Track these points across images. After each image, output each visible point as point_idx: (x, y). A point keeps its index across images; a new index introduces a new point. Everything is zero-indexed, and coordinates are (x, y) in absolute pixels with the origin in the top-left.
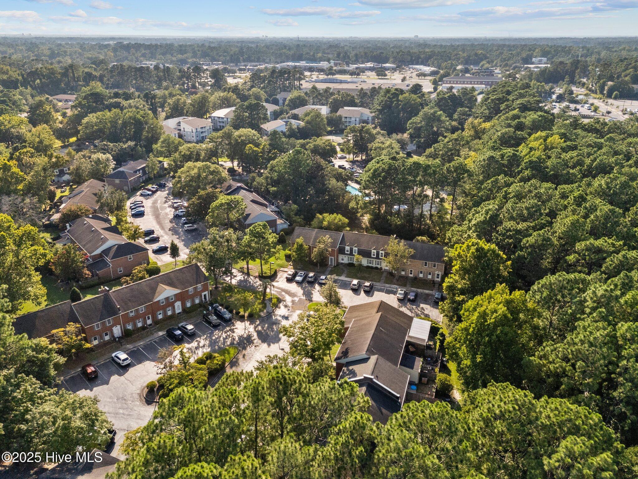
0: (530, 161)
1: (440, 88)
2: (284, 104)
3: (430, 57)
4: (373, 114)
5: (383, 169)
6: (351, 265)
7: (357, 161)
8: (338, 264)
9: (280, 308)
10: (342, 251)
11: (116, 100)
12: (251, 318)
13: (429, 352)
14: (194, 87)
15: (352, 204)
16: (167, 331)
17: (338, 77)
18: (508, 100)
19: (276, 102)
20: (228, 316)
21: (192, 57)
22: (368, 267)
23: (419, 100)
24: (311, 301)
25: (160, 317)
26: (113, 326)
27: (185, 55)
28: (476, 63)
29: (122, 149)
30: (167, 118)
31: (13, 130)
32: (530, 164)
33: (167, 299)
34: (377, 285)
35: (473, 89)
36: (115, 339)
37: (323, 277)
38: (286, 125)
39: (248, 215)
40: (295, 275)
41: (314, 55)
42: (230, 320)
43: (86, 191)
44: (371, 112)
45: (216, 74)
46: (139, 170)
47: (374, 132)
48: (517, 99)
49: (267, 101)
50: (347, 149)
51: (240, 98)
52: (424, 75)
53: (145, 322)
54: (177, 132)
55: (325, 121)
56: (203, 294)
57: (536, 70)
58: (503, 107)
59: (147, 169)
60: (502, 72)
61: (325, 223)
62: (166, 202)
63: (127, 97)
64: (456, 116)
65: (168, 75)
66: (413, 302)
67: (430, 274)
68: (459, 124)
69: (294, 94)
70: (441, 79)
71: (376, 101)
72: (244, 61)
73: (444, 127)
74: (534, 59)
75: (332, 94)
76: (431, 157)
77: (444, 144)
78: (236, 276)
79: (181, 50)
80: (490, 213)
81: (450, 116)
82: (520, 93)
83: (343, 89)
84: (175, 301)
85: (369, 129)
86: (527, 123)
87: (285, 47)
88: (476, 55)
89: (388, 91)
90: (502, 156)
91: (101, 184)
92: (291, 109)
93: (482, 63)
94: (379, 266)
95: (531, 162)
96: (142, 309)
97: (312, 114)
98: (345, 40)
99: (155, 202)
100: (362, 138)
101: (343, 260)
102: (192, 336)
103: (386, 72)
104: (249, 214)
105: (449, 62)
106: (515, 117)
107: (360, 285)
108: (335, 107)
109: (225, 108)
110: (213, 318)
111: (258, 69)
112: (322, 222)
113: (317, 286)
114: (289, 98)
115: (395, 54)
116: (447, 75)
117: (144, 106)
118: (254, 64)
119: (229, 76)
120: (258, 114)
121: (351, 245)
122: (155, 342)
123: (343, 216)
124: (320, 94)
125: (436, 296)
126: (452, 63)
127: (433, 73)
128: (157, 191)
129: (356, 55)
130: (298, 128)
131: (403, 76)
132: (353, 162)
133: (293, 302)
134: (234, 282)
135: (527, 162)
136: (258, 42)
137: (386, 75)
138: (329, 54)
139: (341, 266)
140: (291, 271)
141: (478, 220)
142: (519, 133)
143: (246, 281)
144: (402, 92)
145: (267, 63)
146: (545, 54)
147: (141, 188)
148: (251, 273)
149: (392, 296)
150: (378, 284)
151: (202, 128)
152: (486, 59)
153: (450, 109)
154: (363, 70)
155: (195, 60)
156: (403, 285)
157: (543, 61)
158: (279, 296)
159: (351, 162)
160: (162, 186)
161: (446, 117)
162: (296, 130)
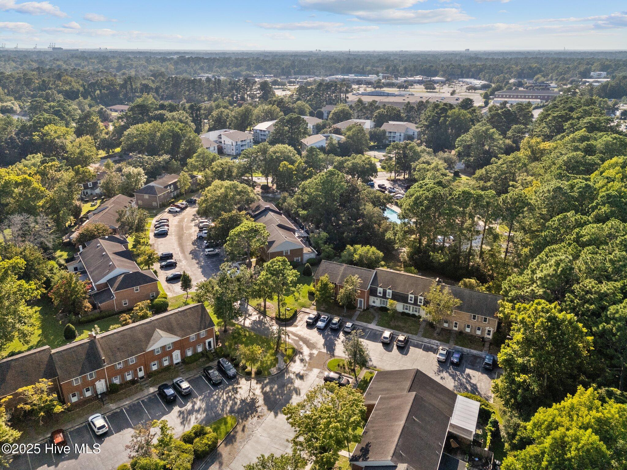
0: (607, 195)
1: (491, 103)
2: (328, 116)
3: (481, 70)
4: (419, 129)
5: (426, 198)
6: (383, 310)
7: (399, 180)
8: (369, 307)
9: (295, 362)
10: (373, 292)
11: (160, 112)
12: (259, 375)
13: (477, 449)
14: (243, 99)
15: (389, 235)
16: (159, 388)
17: (386, 90)
18: (571, 118)
19: (320, 115)
20: (232, 371)
21: (246, 70)
22: (403, 314)
23: (469, 115)
24: (333, 355)
25: (155, 368)
26: (96, 380)
27: (240, 68)
28: (530, 76)
29: (157, 162)
30: (210, 130)
31: (57, 140)
32: (607, 199)
33: (163, 348)
34: (415, 339)
35: (529, 104)
36: (97, 395)
37: (349, 324)
38: (327, 140)
39: (271, 243)
40: (317, 319)
41: (363, 69)
42: (234, 377)
43: (110, 207)
44: (417, 128)
45: (264, 87)
46: (170, 185)
47: (419, 149)
48: (582, 117)
49: (312, 114)
50: (389, 167)
51: (284, 112)
52: (475, 88)
53: (136, 374)
54: (216, 145)
55: (368, 136)
56: (207, 341)
57: (597, 84)
58: (567, 125)
59: (178, 184)
60: (559, 86)
61: (356, 257)
62: (194, 220)
63: (172, 109)
64: (509, 133)
65: (219, 87)
66: (457, 365)
67: (479, 329)
68: (514, 142)
69: (340, 107)
70: (492, 93)
71: (423, 116)
72: (295, 73)
73: (497, 146)
74: (592, 73)
75: (378, 108)
76: (482, 179)
77: (498, 167)
78: (250, 315)
79: (236, 63)
80: (562, 265)
81: (504, 133)
82: (585, 110)
83: (389, 103)
84: (173, 350)
85: (413, 147)
86: (599, 146)
87: (336, 60)
88: (530, 68)
89: (436, 106)
90: (572, 187)
91: (129, 199)
92: (334, 123)
93: (536, 77)
94: (417, 314)
95: (609, 196)
96: (132, 360)
97: (354, 129)
98: (395, 54)
99: (181, 221)
100: (405, 156)
101: (374, 302)
102: (187, 396)
103: (435, 85)
104: (274, 242)
105: (501, 75)
106: (583, 139)
107: (392, 337)
108: (379, 122)
109: (268, 121)
110: (214, 373)
111: (307, 82)
112: (353, 255)
113: (341, 334)
114: (333, 111)
115: (445, 67)
116: (499, 88)
117: (187, 118)
118: (304, 77)
119: (279, 89)
120: (298, 129)
121: (385, 286)
122: (143, 401)
123: (378, 249)
124: (365, 108)
125: (487, 361)
126: (504, 77)
127: (484, 87)
128: (186, 207)
129: (405, 69)
130: (339, 143)
131: (452, 89)
132: (395, 181)
133: (311, 355)
134: (248, 323)
135: (603, 196)
136: (310, 56)
137: (434, 88)
138: (378, 67)
139: (372, 310)
140: (313, 313)
141: (545, 272)
142: (590, 157)
143: (260, 322)
144: (451, 107)
145: (317, 76)
146: (604, 68)
147: (170, 203)
148: (267, 313)
149: (431, 354)
150: (415, 337)
151: (242, 141)
152: (540, 72)
153: (503, 125)
154: (412, 83)
155: (248, 72)
156: (446, 341)
157: (604, 75)
158: (296, 347)
159: (392, 180)
160: (192, 203)
161: (500, 135)
162: (337, 145)
